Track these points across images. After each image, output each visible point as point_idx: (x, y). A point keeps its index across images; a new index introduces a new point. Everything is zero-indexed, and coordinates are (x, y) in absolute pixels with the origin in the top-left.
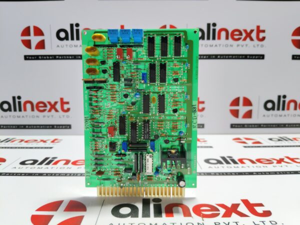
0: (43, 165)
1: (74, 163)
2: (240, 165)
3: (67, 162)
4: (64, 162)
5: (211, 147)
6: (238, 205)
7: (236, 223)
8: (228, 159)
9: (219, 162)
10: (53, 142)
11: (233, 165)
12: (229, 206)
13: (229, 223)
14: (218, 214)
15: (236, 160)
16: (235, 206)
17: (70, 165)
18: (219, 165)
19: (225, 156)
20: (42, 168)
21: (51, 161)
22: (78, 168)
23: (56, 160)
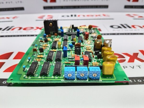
0: (5, 31)
1: (25, 29)
2: (133, 29)
3: (20, 28)
4: (19, 29)
5: (113, 19)
6: (137, 54)
7: (139, 66)
8: (125, 26)
9: (119, 27)
10: (14, 18)
11: (128, 28)
12: (132, 55)
13: (134, 66)
14: (124, 60)
15: (130, 26)
16: (136, 55)
17: (22, 30)
18: (119, 29)
19: (123, 24)
20: (4, 33)
21: (10, 28)
22: (27, 32)
23: (13, 28)
